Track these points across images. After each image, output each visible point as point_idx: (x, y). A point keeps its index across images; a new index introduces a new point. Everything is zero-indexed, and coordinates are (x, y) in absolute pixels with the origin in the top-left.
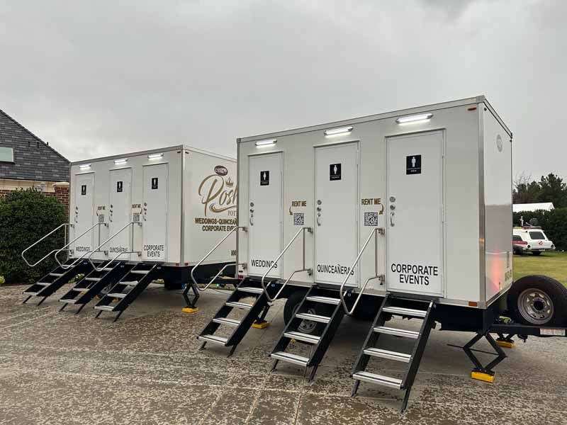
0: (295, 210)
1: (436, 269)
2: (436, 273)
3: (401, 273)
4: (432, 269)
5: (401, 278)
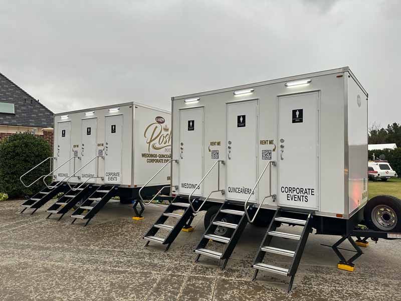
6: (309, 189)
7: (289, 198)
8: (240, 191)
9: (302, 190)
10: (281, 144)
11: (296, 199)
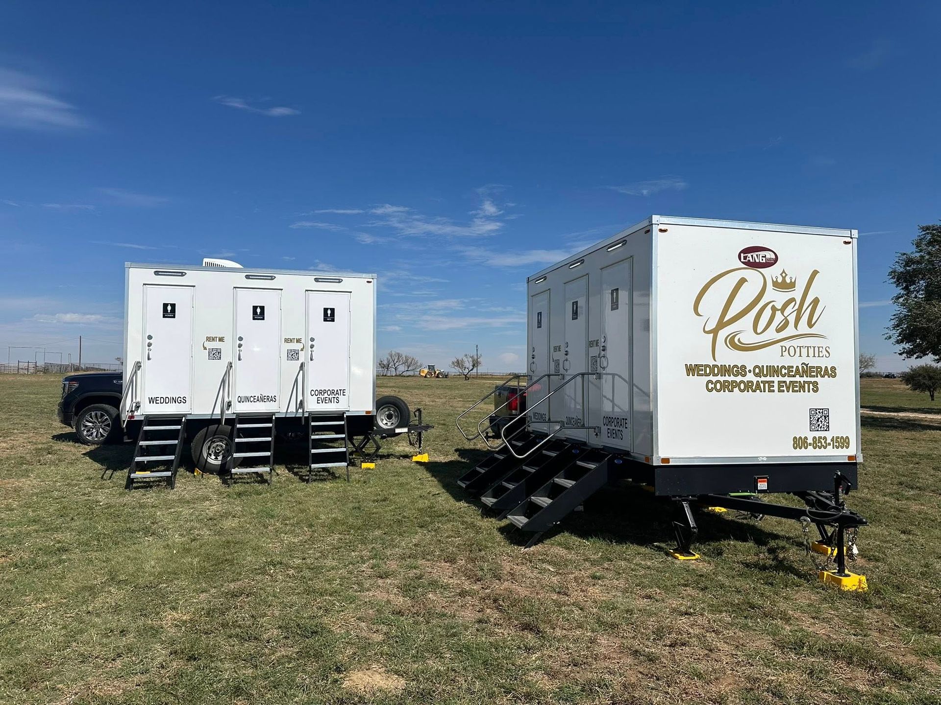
0: (210, 345)
1: (344, 391)
2: (344, 394)
3: (318, 396)
4: (342, 391)
5: (318, 400)
6: (340, 390)
7: (319, 402)
8: (255, 400)
9: (333, 391)
10: (310, 343)
11: (326, 402)
